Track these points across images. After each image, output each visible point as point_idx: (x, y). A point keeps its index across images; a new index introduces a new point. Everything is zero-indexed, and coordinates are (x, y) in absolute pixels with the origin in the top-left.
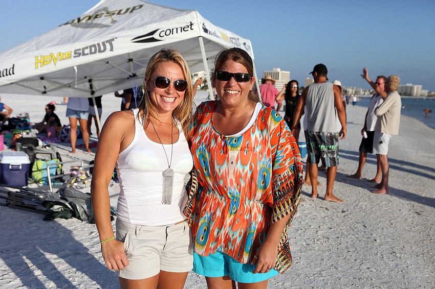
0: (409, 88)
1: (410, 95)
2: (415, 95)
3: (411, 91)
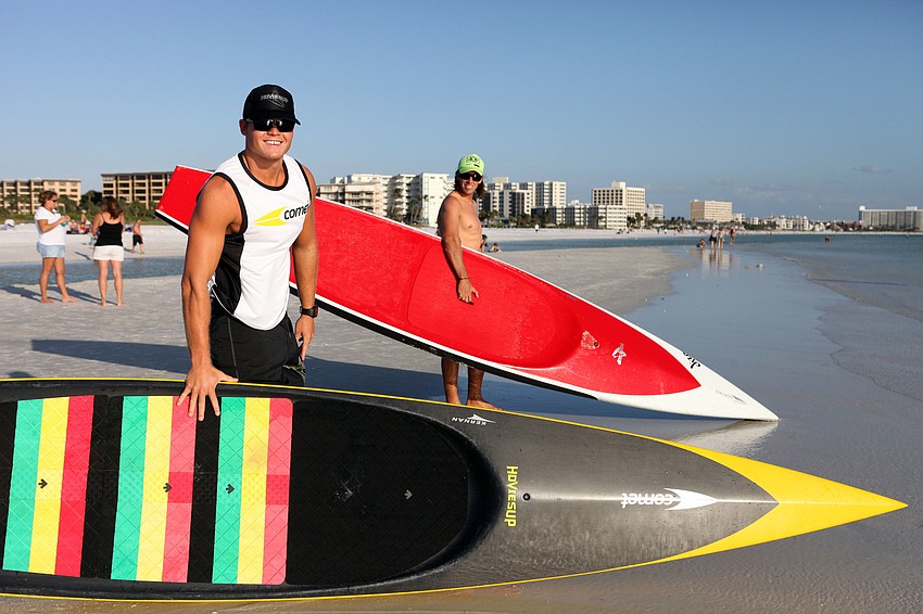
0: (912, 214)
1: (913, 229)
3: (914, 221)
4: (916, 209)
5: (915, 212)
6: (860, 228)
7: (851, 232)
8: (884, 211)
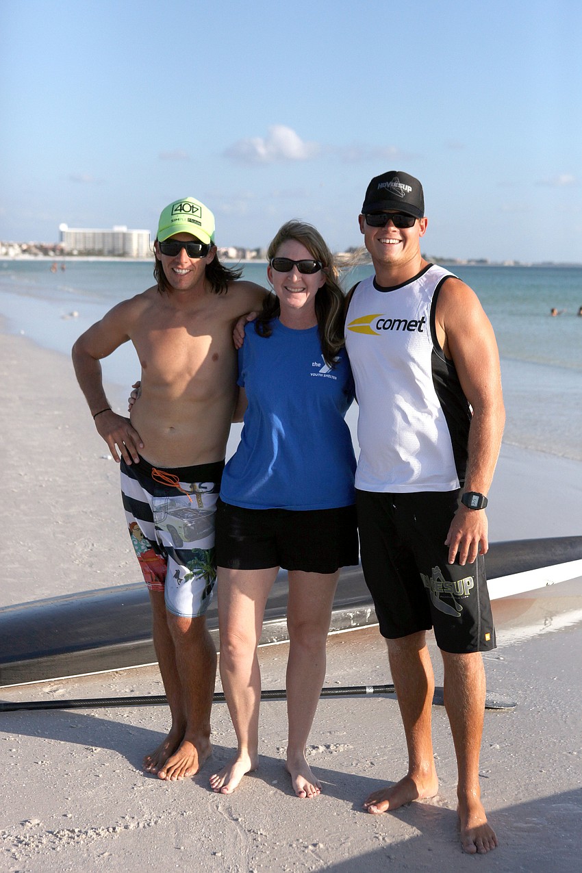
0: (121, 236)
1: (124, 254)
2: (134, 253)
3: (124, 244)
4: (123, 229)
5: (124, 235)
6: (62, 252)
7: (52, 257)
8: (89, 231)
